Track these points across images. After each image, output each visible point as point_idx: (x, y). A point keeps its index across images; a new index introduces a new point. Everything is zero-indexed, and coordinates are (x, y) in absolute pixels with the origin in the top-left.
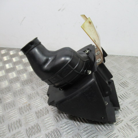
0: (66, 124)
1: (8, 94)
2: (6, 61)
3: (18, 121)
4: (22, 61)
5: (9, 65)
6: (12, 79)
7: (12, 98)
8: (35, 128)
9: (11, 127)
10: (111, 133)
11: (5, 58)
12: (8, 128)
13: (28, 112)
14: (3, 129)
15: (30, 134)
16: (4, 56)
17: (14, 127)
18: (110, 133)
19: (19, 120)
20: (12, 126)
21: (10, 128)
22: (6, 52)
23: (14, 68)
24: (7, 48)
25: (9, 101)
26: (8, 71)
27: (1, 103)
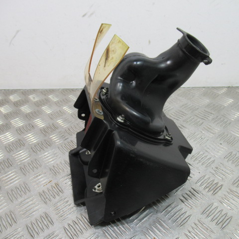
1: (8, 172)
3: (45, 217)
4: (20, 110)
6: (9, 145)
8: (79, 223)
9: (32, 229)
12: (27, 231)
13: (58, 198)
14: (18, 236)
15: (73, 235)
17: (38, 228)
19: (46, 214)
20: (35, 227)
21: (30, 230)
23: (7, 124)
25: (12, 184)
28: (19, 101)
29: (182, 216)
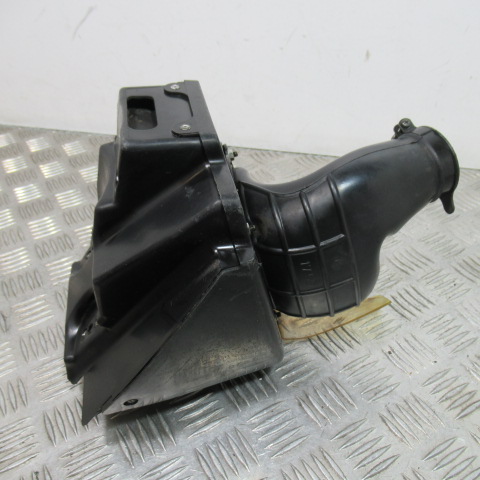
0: (271, 414)
1: (31, 297)
2: (13, 174)
4: (78, 176)
5: (28, 192)
6: (44, 243)
7: (50, 315)
10: (447, 444)
11: (11, 166)
12: (42, 426)
14: (23, 433)
15: (132, 452)
16: (5, 157)
17: (66, 423)
18: (442, 447)
20: (59, 421)
21: (49, 426)
22: (14, 142)
23: (47, 200)
24: (17, 127)
26: (26, 211)
27: (7, 330)
28: (81, 155)
29: (376, 455)
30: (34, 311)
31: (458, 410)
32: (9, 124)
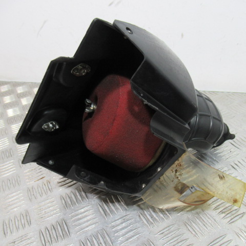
0: (123, 221)
1: (6, 162)
2: (7, 104)
3: (24, 215)
5: (14, 111)
7: (14, 170)
8: (58, 229)
9: (8, 226)
11: (7, 100)
13: (44, 196)
15: (46, 241)
16: (5, 96)
17: (14, 226)
19: (27, 212)
20: (11, 225)
21: (5, 227)
22: (10, 89)
23: (22, 115)
24: (12, 82)
25: (8, 174)
26: (11, 121)
30: (7, 169)
31: (229, 219)
32: (10, 81)
